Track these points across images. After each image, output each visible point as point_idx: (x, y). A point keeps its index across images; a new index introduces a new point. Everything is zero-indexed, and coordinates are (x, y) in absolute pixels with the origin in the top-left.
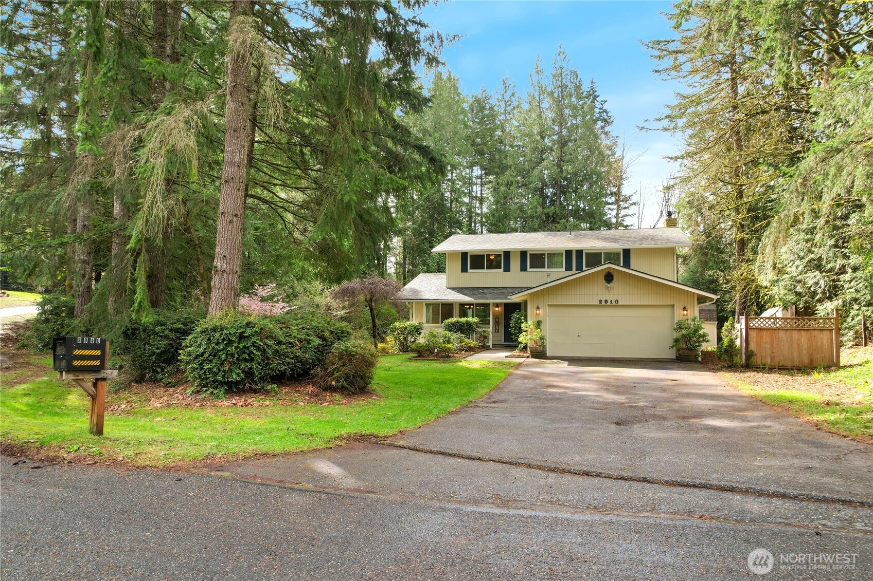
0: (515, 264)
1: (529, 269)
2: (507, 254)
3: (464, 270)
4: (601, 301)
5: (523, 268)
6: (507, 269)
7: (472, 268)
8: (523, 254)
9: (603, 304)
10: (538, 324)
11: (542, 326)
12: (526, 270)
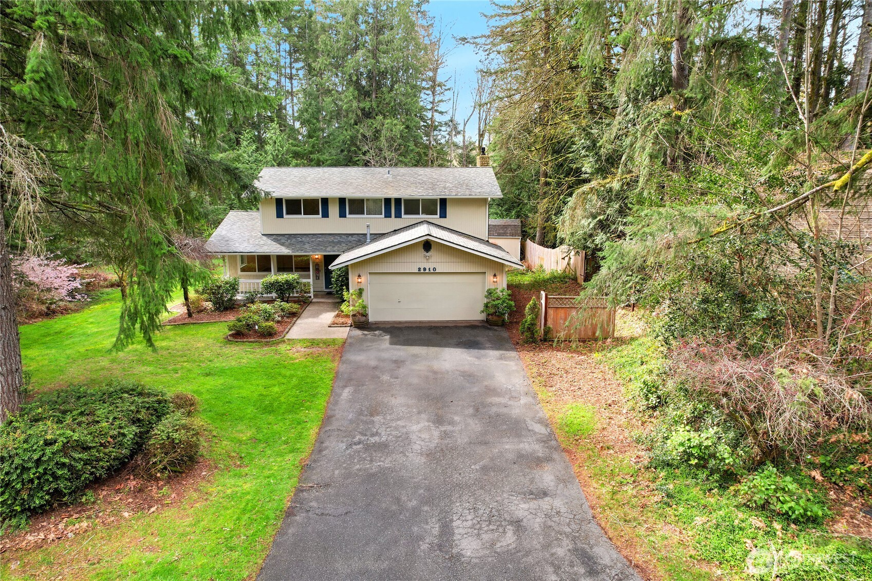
0: (334, 210)
1: (348, 216)
2: (325, 201)
3: (280, 215)
4: (419, 269)
5: (342, 215)
6: (326, 215)
7: (288, 213)
8: (342, 201)
9: (421, 272)
10: (360, 292)
11: (364, 294)
12: (345, 216)
